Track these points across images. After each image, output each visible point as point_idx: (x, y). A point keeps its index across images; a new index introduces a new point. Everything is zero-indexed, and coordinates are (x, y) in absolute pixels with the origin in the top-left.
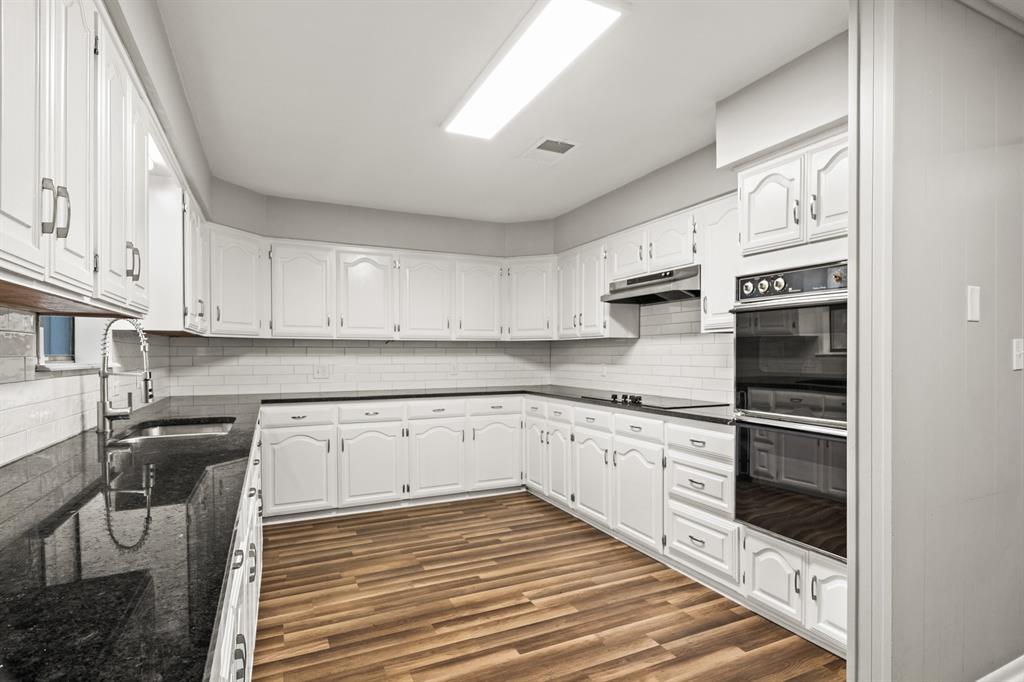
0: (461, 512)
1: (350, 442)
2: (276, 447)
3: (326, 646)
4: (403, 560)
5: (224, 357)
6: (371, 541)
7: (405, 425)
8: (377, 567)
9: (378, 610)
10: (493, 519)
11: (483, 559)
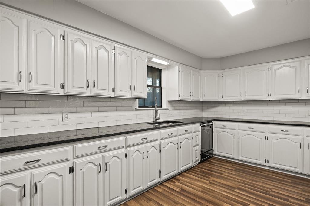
0: (291, 181)
1: (242, 137)
2: (218, 134)
3: (178, 190)
4: (233, 183)
5: (214, 107)
6: (234, 173)
7: (267, 135)
8: (222, 181)
9: (202, 192)
10: (304, 191)
11: (265, 201)
